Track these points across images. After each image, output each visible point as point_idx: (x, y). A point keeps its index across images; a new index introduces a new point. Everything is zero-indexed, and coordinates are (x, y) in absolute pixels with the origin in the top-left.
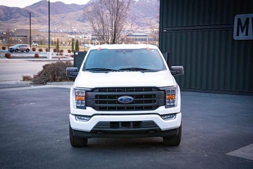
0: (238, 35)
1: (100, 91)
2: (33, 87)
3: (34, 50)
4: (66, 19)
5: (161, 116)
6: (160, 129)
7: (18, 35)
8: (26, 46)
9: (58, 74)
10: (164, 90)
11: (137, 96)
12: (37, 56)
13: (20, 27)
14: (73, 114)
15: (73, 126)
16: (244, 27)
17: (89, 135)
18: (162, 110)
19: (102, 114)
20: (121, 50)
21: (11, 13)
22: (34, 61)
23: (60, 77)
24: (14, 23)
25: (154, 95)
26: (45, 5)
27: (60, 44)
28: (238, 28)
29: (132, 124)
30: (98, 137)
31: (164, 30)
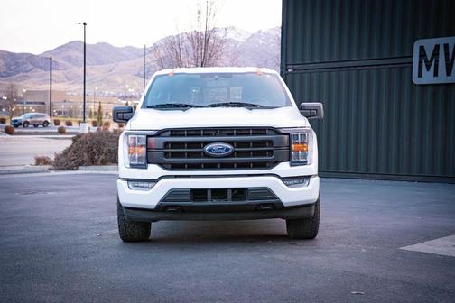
0: (420, 75)
1: (172, 135)
2: (53, 173)
3: (57, 123)
4: (114, 74)
5: (283, 179)
6: (281, 203)
7: (28, 101)
8: (43, 116)
9: (100, 152)
10: (288, 134)
11: (239, 144)
12: (61, 131)
13: (34, 88)
14: (124, 179)
15: (125, 201)
16: (431, 61)
17: (154, 216)
18: (284, 168)
19: (176, 176)
20: (212, 75)
21: (17, 64)
22: (57, 138)
23: (102, 157)
24: (22, 80)
25: (270, 142)
26: (78, 49)
27: (104, 116)
28: (420, 63)
29: (230, 193)
30: (170, 219)
31: (289, 70)
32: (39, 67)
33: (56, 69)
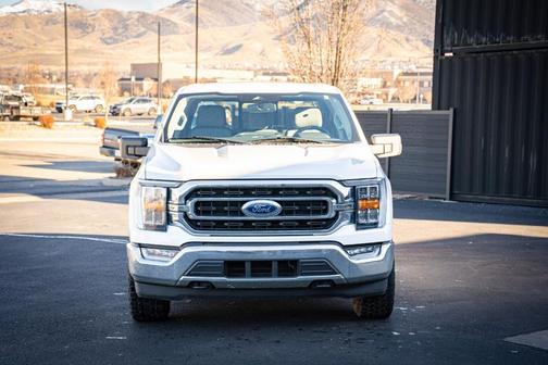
31: (447, 55)
32: (153, 30)
33: (174, 33)
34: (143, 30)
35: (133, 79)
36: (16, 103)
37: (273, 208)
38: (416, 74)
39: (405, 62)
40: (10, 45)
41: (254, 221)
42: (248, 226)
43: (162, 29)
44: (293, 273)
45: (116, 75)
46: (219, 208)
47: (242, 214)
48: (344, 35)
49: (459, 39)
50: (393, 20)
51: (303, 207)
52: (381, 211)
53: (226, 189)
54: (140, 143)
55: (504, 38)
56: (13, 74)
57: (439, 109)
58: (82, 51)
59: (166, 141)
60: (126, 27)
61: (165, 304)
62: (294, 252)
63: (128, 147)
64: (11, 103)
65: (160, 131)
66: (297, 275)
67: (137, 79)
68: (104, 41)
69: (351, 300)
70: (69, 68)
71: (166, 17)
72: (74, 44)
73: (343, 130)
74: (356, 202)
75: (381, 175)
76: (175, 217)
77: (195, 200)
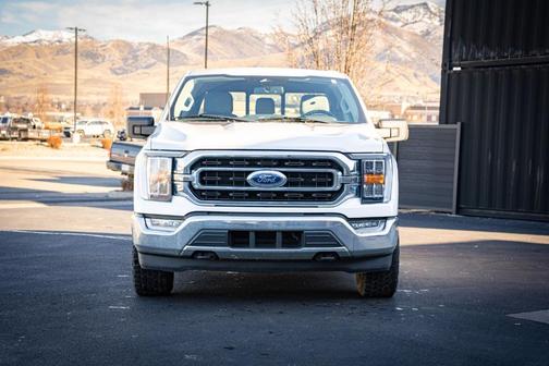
21: (134, 57)
24: (141, 79)
26: (213, 38)
31: (455, 69)
32: (163, 61)
33: (184, 64)
34: (153, 61)
35: (142, 108)
36: (25, 126)
37: (279, 179)
38: (424, 108)
39: (413, 97)
40: (20, 74)
41: (259, 192)
42: (252, 196)
43: (171, 60)
44: (297, 244)
45: (124, 104)
46: (225, 178)
47: (248, 185)
48: (352, 54)
49: (467, 56)
50: (401, 55)
51: (308, 179)
52: (386, 187)
53: (232, 159)
54: (146, 122)
55: (512, 53)
56: (23, 102)
57: (447, 123)
58: (93, 81)
59: (173, 119)
60: (136, 58)
61: (168, 276)
62: (299, 223)
63: (134, 126)
64: (20, 126)
65: (167, 110)
66: (300, 246)
67: (145, 109)
68: (114, 71)
69: (354, 276)
70: (78, 98)
71: (176, 48)
72: (84, 74)
73: (350, 114)
74: (361, 175)
75: (387, 150)
76: (180, 186)
77: (200, 169)
